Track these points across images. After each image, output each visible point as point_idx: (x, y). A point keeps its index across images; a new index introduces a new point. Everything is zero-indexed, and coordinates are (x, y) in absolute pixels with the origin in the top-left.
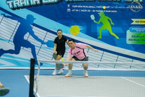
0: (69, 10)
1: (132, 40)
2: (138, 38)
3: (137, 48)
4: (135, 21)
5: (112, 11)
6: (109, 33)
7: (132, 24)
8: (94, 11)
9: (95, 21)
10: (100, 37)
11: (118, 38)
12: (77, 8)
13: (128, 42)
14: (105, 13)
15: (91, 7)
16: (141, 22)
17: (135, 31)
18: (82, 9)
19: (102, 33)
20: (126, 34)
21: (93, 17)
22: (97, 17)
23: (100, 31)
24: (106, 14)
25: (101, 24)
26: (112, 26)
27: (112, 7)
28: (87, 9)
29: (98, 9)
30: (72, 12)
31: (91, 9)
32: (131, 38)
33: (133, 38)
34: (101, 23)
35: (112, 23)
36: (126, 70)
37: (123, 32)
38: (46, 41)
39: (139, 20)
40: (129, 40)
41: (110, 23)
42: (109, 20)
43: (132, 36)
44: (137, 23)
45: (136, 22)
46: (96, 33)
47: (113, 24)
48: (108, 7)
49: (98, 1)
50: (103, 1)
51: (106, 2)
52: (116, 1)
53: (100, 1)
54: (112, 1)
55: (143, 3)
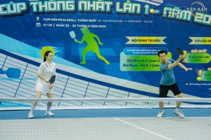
0: (38, 24)
1: (127, 66)
2: (135, 63)
3: (134, 76)
4: (131, 40)
5: (100, 26)
6: (96, 57)
7: (127, 43)
8: (74, 26)
9: (76, 40)
10: (84, 62)
11: (108, 63)
12: (50, 22)
13: (123, 69)
14: (89, 28)
15: (70, 20)
16: (139, 40)
17: (130, 53)
18: (57, 22)
19: (86, 57)
20: (119, 57)
21: (73, 34)
22: (79, 35)
23: (84, 53)
24: (91, 30)
25: (85, 44)
26: (100, 46)
27: (100, 21)
28: (65, 23)
29: (81, 23)
30: (42, 27)
31: (71, 23)
32: (126, 63)
33: (130, 63)
34: (85, 42)
35: (100, 43)
37: (115, 55)
38: (5, 69)
40: (124, 65)
41: (97, 42)
42: (95, 39)
43: (128, 61)
44: (133, 43)
45: (133, 40)
46: (79, 57)
47: (102, 44)
48: (94, 20)
49: (80, 12)
50: (87, 12)
51: (91, 13)
52: (105, 12)
53: (83, 12)
54: (100, 12)
55: (142, 15)
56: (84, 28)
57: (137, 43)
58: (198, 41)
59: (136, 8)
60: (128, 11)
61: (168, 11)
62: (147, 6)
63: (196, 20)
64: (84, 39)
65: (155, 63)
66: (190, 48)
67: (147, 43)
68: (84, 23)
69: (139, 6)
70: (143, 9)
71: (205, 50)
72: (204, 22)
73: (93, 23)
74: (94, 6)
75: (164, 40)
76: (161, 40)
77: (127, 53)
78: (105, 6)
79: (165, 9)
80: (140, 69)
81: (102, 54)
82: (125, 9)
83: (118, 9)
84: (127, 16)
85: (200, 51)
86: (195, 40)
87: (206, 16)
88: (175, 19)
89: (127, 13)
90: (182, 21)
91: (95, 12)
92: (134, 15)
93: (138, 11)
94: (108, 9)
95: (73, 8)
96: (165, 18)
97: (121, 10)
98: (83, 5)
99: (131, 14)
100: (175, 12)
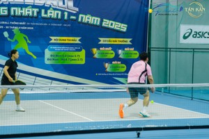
1: (50, 60)
3: (56, 68)
4: (53, 39)
5: (29, 28)
6: (26, 53)
7: (51, 42)
8: (7, 27)
9: (9, 39)
11: (35, 57)
13: (47, 62)
14: (20, 30)
15: (4, 23)
16: (60, 40)
17: (53, 50)
20: (44, 53)
21: (6, 34)
22: (12, 35)
24: (21, 31)
26: (28, 44)
27: (28, 24)
29: (13, 25)
31: (4, 25)
32: (50, 57)
34: (16, 41)
35: (28, 41)
36: (46, 92)
37: (41, 51)
39: (58, 38)
40: (48, 59)
41: (26, 40)
42: (25, 38)
43: (51, 56)
44: (56, 42)
45: (55, 40)
47: (30, 42)
48: (24, 23)
49: (12, 16)
50: (18, 16)
51: (21, 18)
52: (32, 17)
53: (14, 16)
54: (28, 17)
55: (62, 20)
56: (16, 29)
57: (58, 42)
58: (105, 41)
59: (58, 14)
60: (51, 16)
61: (82, 18)
62: (66, 14)
63: (103, 25)
64: (15, 38)
65: (73, 58)
66: (99, 47)
67: (67, 42)
68: (15, 25)
69: (60, 13)
70: (63, 15)
71: (110, 48)
72: (110, 26)
73: (22, 26)
74: (23, 11)
75: (79, 40)
76: (77, 40)
77: (50, 50)
78: (33, 12)
79: (80, 16)
80: (61, 62)
81: (30, 50)
82: (49, 15)
83: (43, 15)
84: (50, 21)
85: (107, 49)
86: (102, 41)
87: (111, 22)
88: (87, 24)
89: (50, 18)
90: (93, 25)
91: (25, 17)
92: (56, 20)
93: (59, 17)
94: (35, 14)
95: (6, 13)
96: (80, 23)
97: (46, 16)
98: (15, 11)
99: (53, 19)
100: (87, 19)
